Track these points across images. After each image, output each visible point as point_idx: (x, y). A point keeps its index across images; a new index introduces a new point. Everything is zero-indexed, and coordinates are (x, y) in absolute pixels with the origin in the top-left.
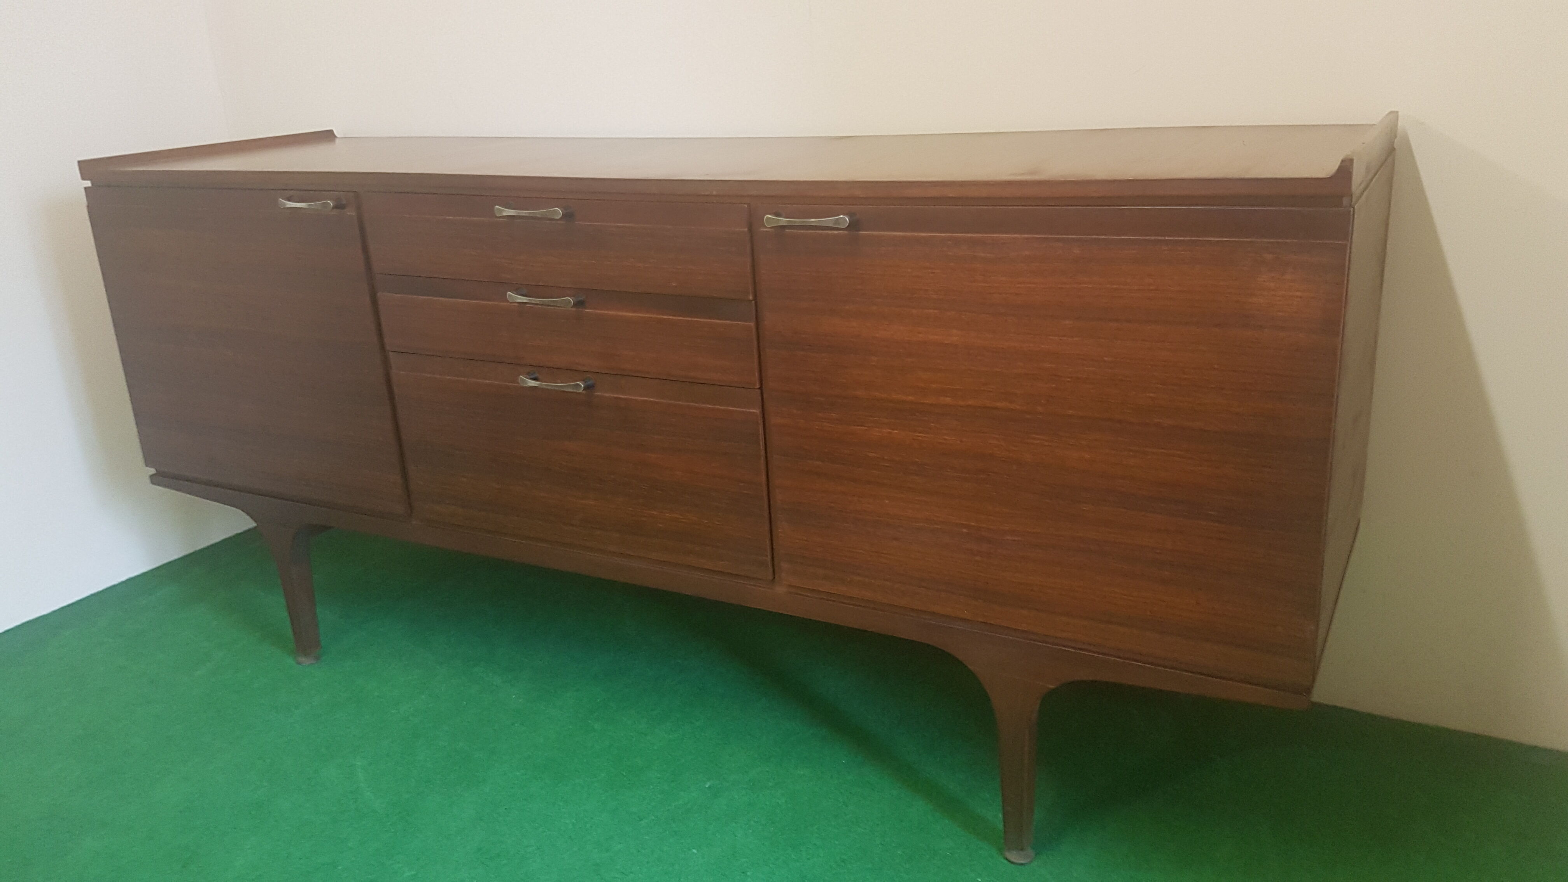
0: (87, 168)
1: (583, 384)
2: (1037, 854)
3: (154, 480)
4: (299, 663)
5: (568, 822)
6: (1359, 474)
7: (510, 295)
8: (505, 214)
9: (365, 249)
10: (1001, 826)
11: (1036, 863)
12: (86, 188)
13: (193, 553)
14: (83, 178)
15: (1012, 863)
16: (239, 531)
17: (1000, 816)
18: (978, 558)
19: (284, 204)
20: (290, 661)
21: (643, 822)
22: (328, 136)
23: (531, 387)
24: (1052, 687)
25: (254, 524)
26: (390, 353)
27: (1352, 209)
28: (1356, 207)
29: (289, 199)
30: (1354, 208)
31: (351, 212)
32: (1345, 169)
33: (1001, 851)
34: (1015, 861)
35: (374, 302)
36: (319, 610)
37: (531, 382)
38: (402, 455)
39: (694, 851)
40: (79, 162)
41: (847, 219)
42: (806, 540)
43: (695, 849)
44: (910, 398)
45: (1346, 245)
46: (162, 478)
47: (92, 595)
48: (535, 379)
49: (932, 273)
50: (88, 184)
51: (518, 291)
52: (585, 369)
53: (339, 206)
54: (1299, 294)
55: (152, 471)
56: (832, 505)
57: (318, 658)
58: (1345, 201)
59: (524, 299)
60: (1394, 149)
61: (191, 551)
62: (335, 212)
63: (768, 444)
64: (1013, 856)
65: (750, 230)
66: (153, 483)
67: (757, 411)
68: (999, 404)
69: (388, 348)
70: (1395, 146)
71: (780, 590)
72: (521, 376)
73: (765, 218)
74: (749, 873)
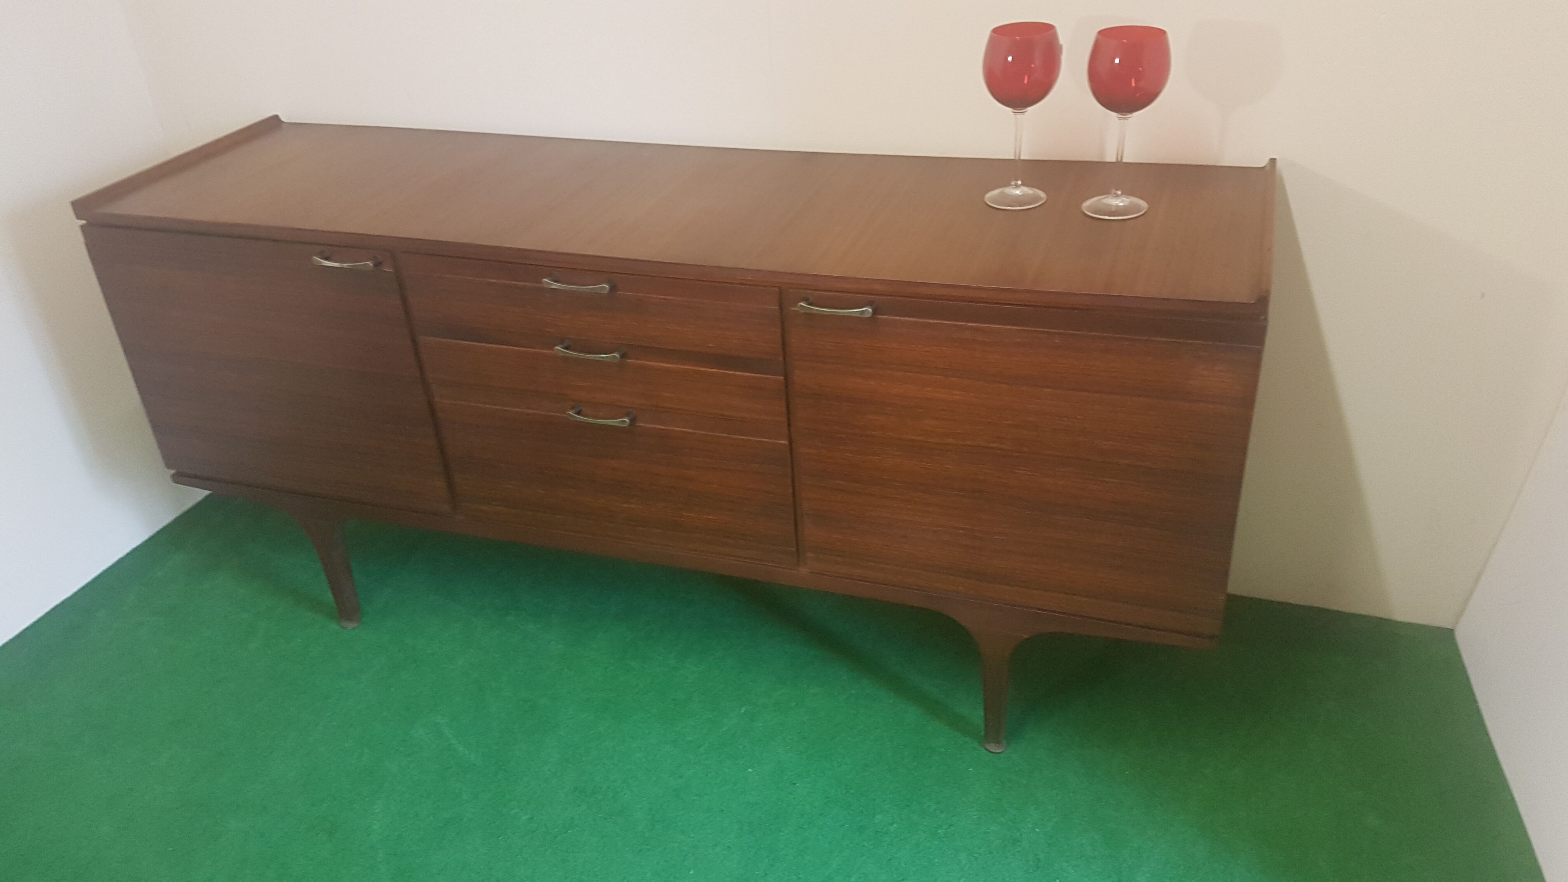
0: (81, 209)
1: (628, 420)
2: (1009, 744)
3: (175, 479)
4: (344, 628)
7: (559, 350)
8: (550, 286)
9: (404, 300)
10: (982, 726)
11: (1008, 750)
12: (82, 228)
14: (77, 218)
15: (992, 753)
18: (971, 551)
19: (321, 263)
20: (334, 625)
21: (701, 749)
23: (579, 420)
24: (1026, 637)
26: (432, 385)
31: (388, 269)
33: (983, 746)
34: (994, 751)
35: (414, 342)
37: (578, 417)
39: (750, 770)
40: (71, 203)
41: (871, 311)
42: (828, 537)
43: (750, 768)
44: (920, 438)
46: (184, 479)
48: (582, 415)
49: (939, 350)
50: (83, 222)
52: (628, 405)
53: (377, 265)
54: (1225, 380)
55: (172, 472)
56: (851, 512)
57: (362, 623)
58: (1262, 317)
62: (375, 270)
63: (794, 467)
64: (992, 747)
65: (781, 308)
66: (175, 482)
67: (786, 442)
68: (991, 445)
69: (429, 380)
71: (803, 571)
73: (797, 305)
74: (798, 785)
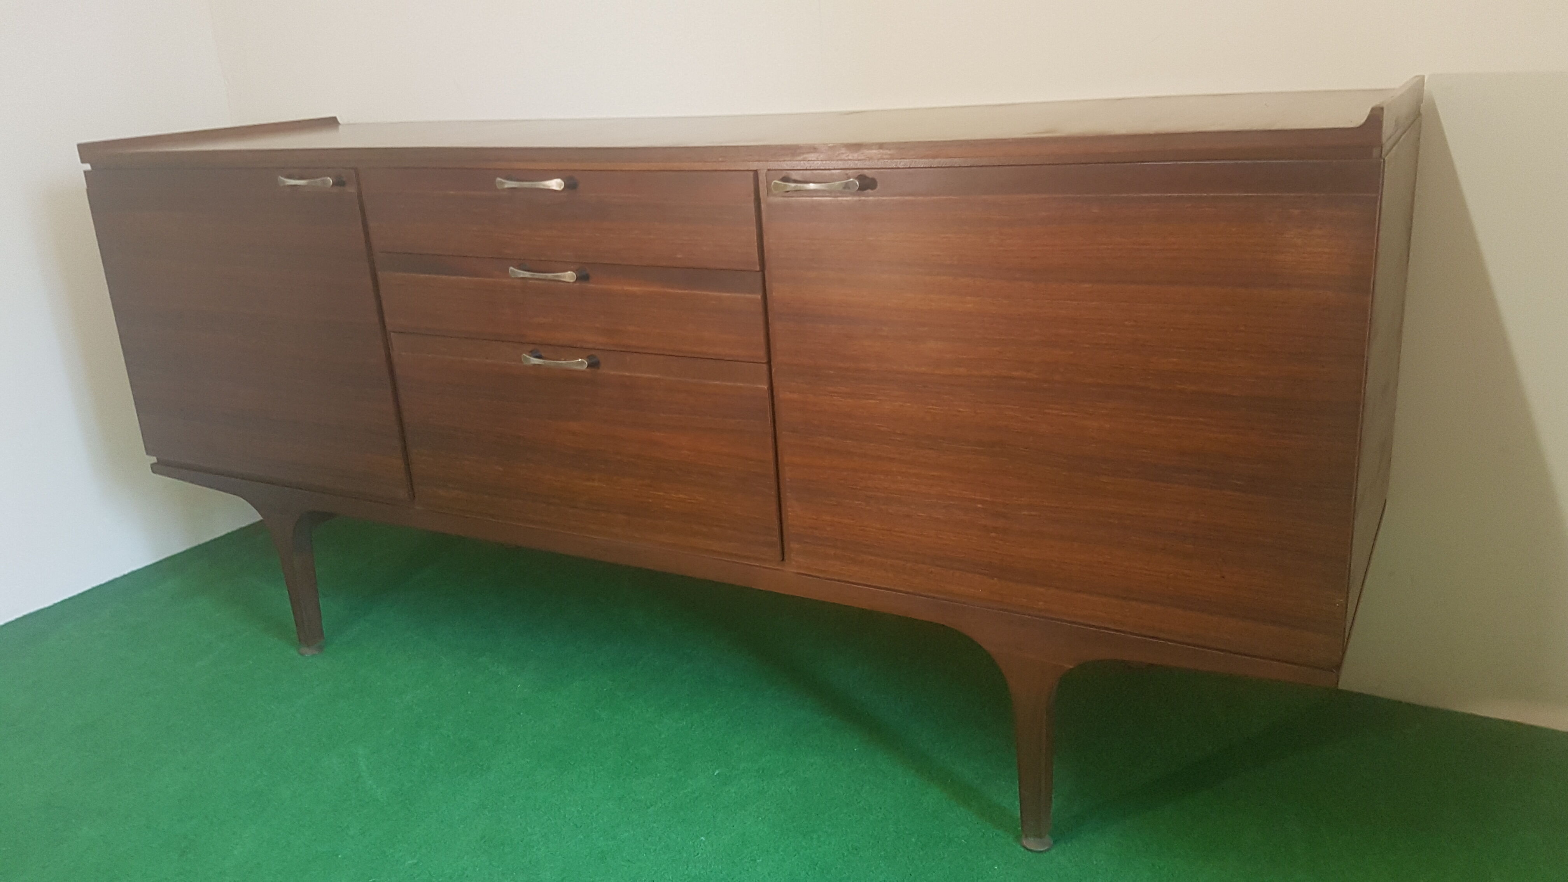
0: (86, 151)
1: (587, 362)
2: (1055, 842)
3: (155, 468)
4: (302, 655)
5: (573, 809)
6: (1386, 447)
7: (513, 271)
8: (506, 186)
9: (366, 227)
10: (1018, 814)
11: (1054, 851)
12: (85, 172)
13: (196, 547)
14: (83, 162)
15: (1031, 851)
16: (243, 525)
17: (1017, 803)
18: (993, 534)
19: (284, 182)
20: (293, 652)
22: (331, 122)
23: (535, 365)
24: (1071, 667)
25: (259, 518)
26: (392, 334)
27: (1382, 160)
28: (1386, 158)
29: (290, 177)
30: (1384, 159)
31: (351, 189)
32: (1376, 117)
33: (1018, 839)
34: (1033, 849)
35: (376, 281)
36: (322, 602)
37: (533, 360)
38: (403, 439)
39: (703, 838)
40: (80, 146)
41: (858, 183)
42: (816, 519)
43: (703, 836)
44: (923, 368)
45: (1377, 197)
46: (163, 467)
47: (94, 589)
48: (540, 357)
49: (946, 238)
50: (88, 167)
51: (520, 267)
52: (590, 346)
53: (339, 183)
54: (1327, 250)
55: (154, 460)
56: (842, 481)
57: (321, 649)
58: (1376, 152)
59: (527, 274)
60: (1419, 114)
61: (195, 544)
62: (336, 190)
63: (777, 419)
64: (1031, 843)
66: (154, 472)
67: (764, 386)
68: (1014, 373)
69: (389, 328)
70: (1422, 111)
71: (790, 571)
72: (524, 355)
73: (772, 184)
